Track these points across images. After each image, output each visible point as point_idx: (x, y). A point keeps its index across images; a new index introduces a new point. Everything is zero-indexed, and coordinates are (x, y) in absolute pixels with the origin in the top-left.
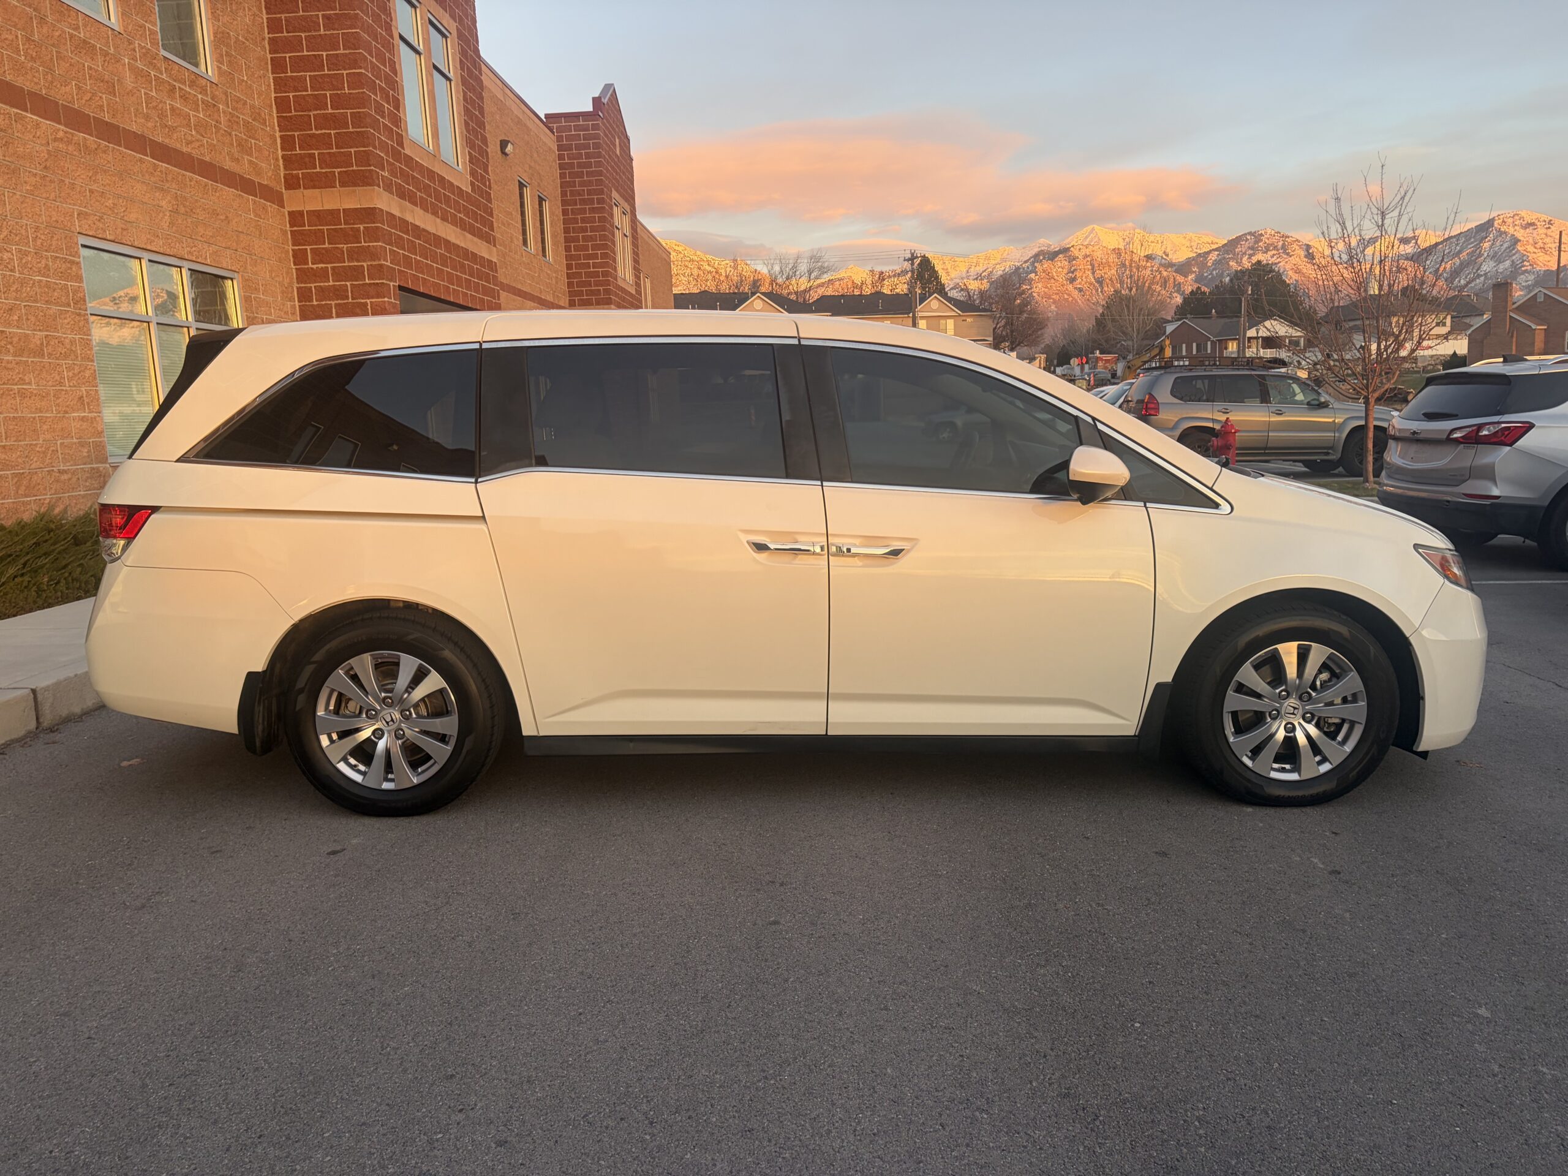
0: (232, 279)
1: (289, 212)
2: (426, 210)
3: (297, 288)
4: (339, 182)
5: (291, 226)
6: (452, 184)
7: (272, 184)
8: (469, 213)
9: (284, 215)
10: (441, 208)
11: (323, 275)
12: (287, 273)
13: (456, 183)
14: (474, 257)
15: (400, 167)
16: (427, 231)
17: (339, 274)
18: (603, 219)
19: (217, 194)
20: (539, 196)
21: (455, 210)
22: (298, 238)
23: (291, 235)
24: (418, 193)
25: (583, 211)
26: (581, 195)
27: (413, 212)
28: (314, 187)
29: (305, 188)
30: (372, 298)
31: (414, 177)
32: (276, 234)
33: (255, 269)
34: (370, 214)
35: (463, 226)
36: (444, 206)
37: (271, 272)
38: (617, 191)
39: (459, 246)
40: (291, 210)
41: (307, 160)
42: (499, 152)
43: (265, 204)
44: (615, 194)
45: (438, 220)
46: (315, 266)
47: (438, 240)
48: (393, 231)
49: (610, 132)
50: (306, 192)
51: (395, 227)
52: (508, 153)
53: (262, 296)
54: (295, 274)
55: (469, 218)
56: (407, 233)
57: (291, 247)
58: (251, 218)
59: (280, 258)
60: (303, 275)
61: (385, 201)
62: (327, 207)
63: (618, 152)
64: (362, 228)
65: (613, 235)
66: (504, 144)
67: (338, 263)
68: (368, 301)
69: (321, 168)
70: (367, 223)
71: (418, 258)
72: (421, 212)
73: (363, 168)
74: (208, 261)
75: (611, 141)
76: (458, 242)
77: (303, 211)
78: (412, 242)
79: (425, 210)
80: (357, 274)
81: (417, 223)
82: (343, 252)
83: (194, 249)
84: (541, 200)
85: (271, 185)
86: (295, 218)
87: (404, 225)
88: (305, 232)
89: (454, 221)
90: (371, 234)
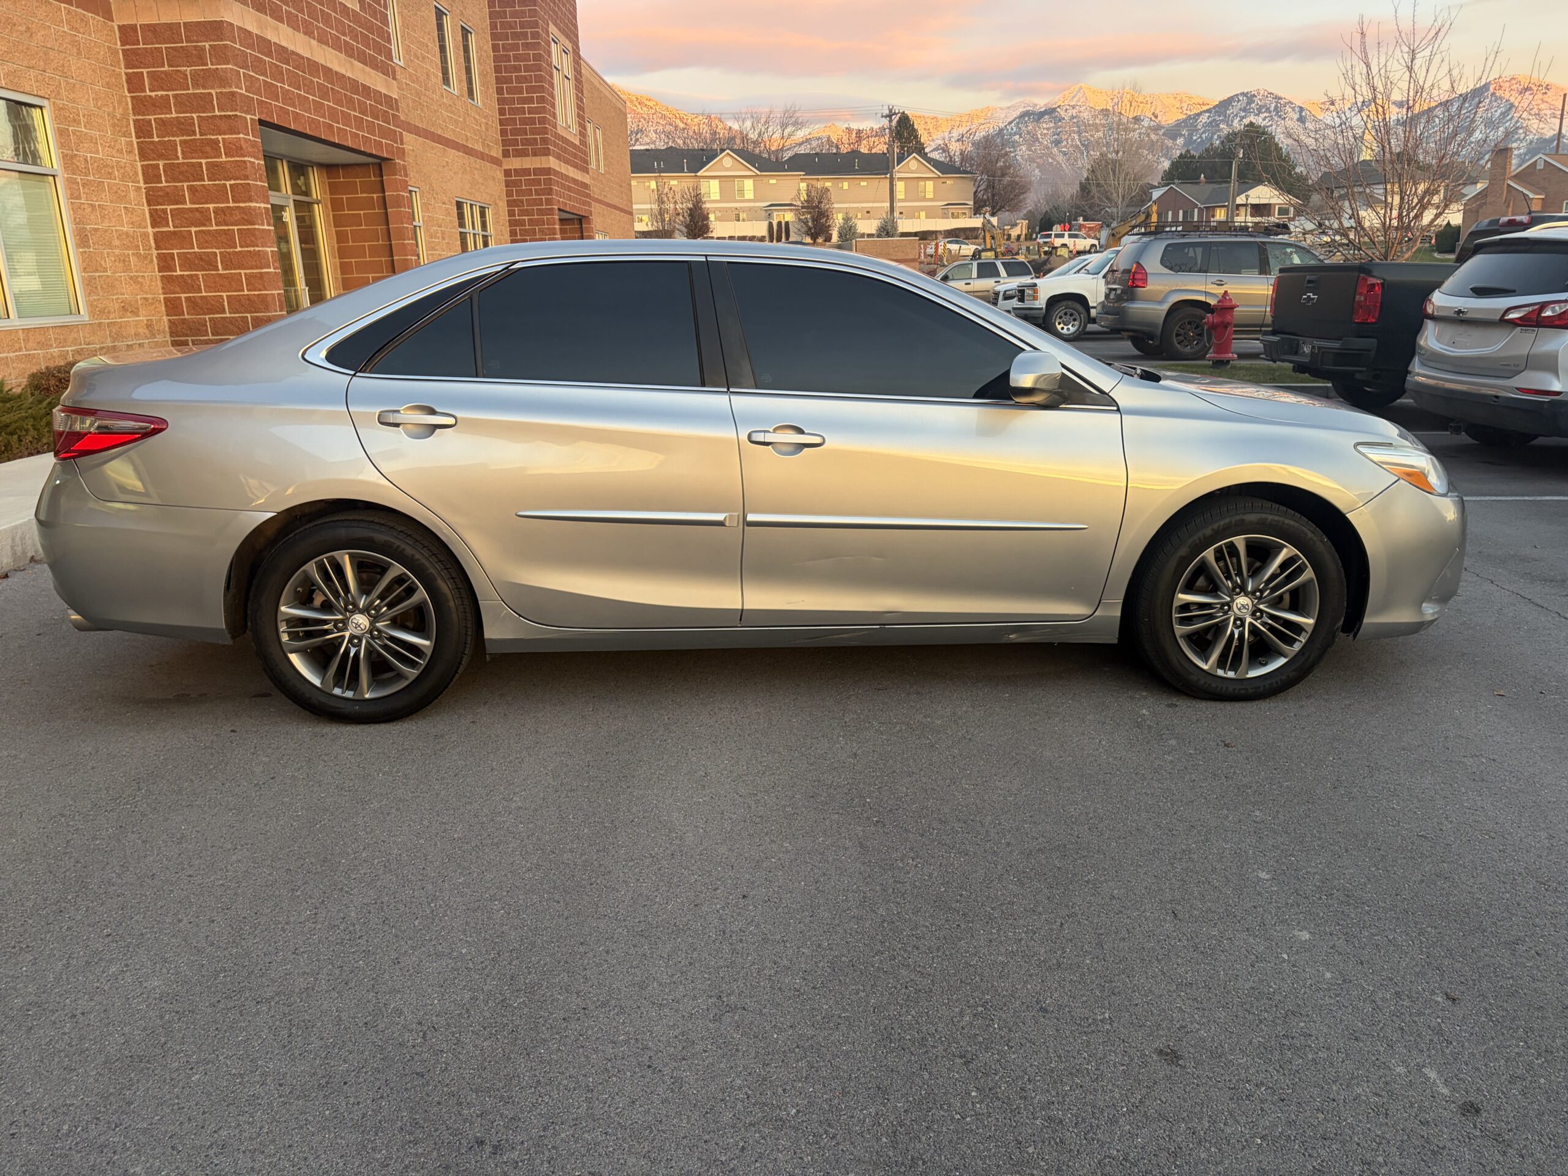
0: (41, 107)
1: (119, 26)
2: (296, 28)
3: (134, 121)
5: (123, 44)
8: (357, 36)
9: (112, 30)
10: (318, 28)
11: (162, 105)
12: (120, 103)
14: (366, 91)
16: (297, 55)
17: (183, 104)
18: (538, 57)
20: (462, 27)
21: (338, 31)
22: (132, 59)
23: (123, 55)
24: (285, 7)
25: (515, 47)
26: (512, 28)
27: (277, 29)
30: (225, 134)
32: (102, 53)
33: (72, 96)
34: (217, 29)
35: (349, 51)
36: (321, 25)
37: (96, 100)
38: (555, 24)
39: (344, 76)
40: (121, 24)
43: (84, 15)
44: (552, 28)
45: (314, 43)
46: (153, 94)
47: (314, 67)
48: (248, 51)
50: (138, 1)
51: (251, 47)
53: (83, 129)
54: (130, 104)
55: (358, 43)
56: (269, 55)
57: (123, 71)
58: (65, 32)
59: (108, 83)
60: (141, 105)
61: (235, 14)
62: (165, 20)
64: (207, 47)
65: (551, 76)
67: (181, 90)
68: (220, 138)
70: (214, 41)
71: (286, 87)
72: (290, 30)
76: (342, 71)
77: (136, 25)
78: (277, 66)
79: (294, 29)
80: (203, 102)
81: (284, 44)
82: (186, 75)
84: (465, 32)
86: (127, 33)
87: (265, 45)
88: (140, 52)
89: (337, 45)
90: (221, 55)
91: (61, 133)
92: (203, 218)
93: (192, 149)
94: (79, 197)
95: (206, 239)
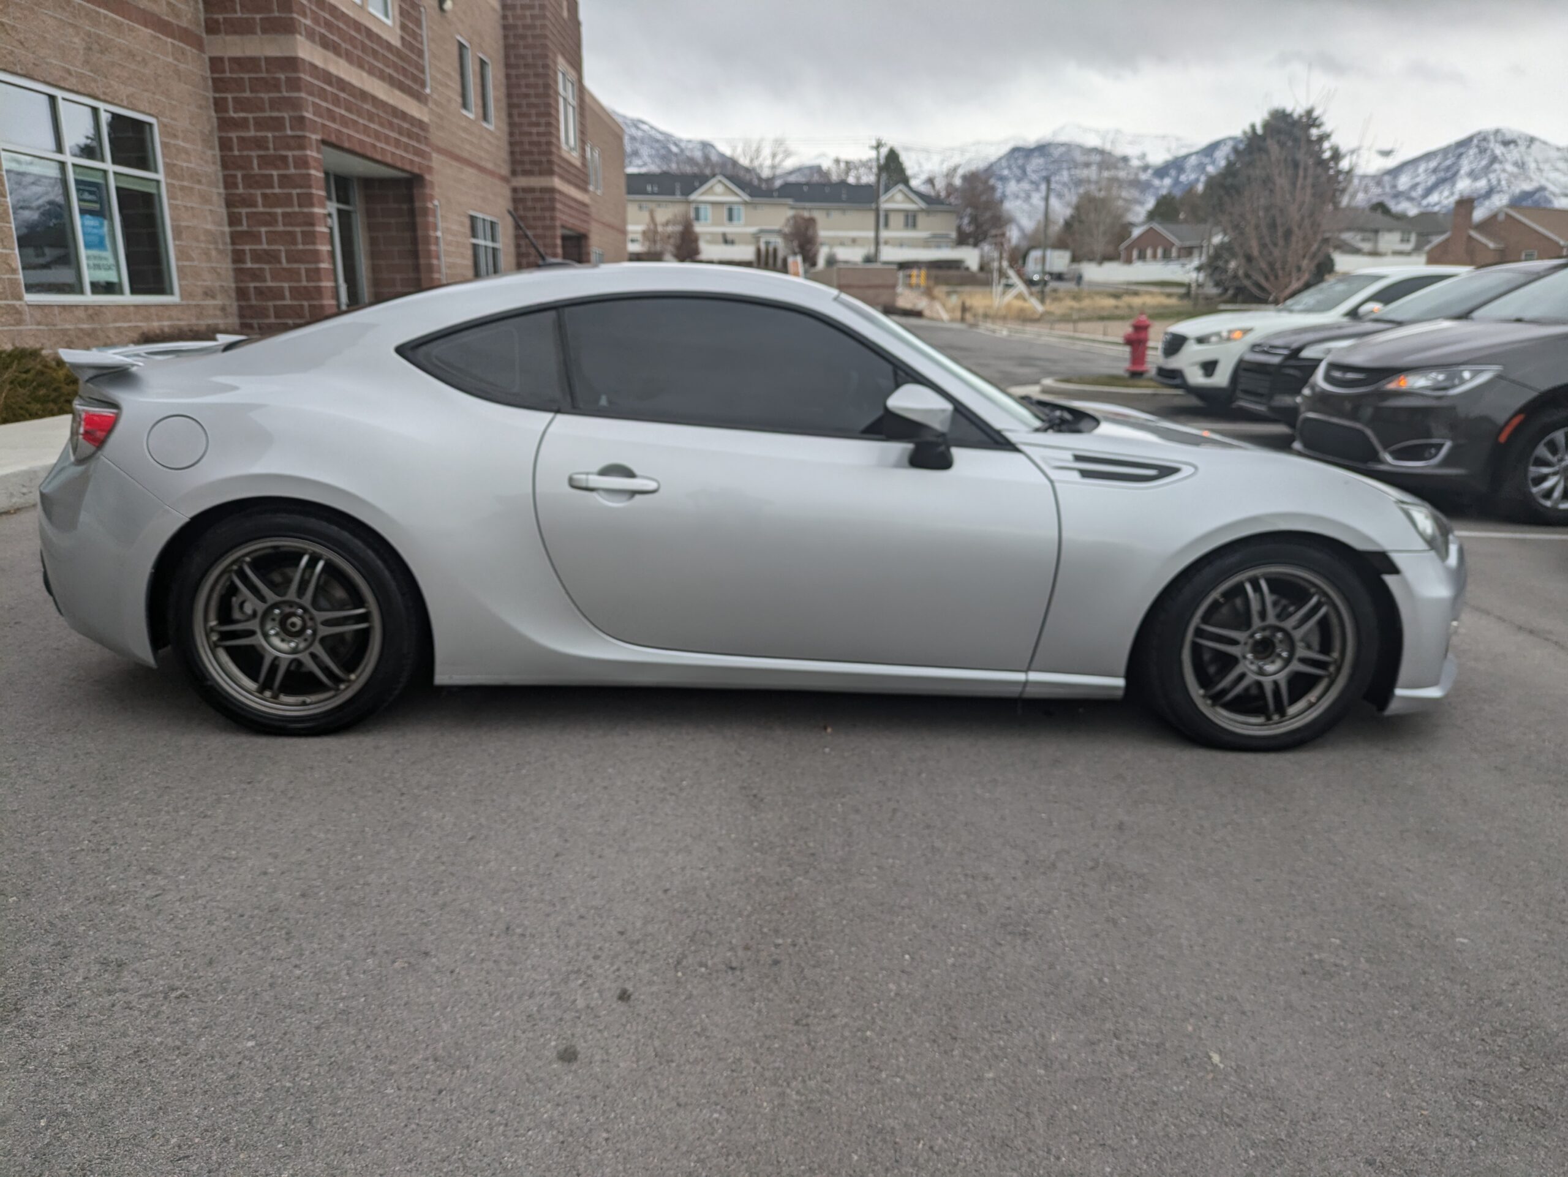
0: (150, 124)
1: (209, 57)
2: (352, 62)
3: (218, 137)
4: (260, 28)
5: (212, 71)
6: (379, 37)
7: (192, 27)
8: (399, 68)
9: (204, 61)
10: (368, 62)
11: (242, 124)
12: (208, 121)
13: (384, 37)
14: (404, 116)
15: (324, 17)
16: (353, 85)
17: (260, 124)
18: (547, 86)
19: (134, 34)
20: (481, 59)
21: (384, 65)
22: (219, 85)
23: (212, 82)
24: (344, 45)
25: (526, 76)
27: (337, 63)
28: (235, 32)
29: (227, 33)
30: (294, 150)
31: (339, 28)
32: (196, 80)
33: (174, 115)
34: (291, 63)
35: (391, 82)
36: (371, 60)
37: (190, 118)
38: (563, 55)
39: (387, 103)
40: (211, 55)
41: (227, 4)
42: (437, 9)
43: (183, 47)
44: (561, 60)
45: (365, 75)
46: (235, 115)
47: (364, 95)
48: (316, 82)
50: (228, 38)
51: (318, 78)
52: (447, 9)
53: (181, 143)
54: (215, 123)
55: (399, 75)
56: (330, 84)
57: (211, 95)
58: (170, 62)
59: (200, 104)
60: (224, 124)
61: (307, 51)
62: (249, 53)
63: (565, 15)
64: (283, 77)
65: (556, 103)
67: (259, 112)
68: (290, 154)
69: (242, 13)
70: (288, 73)
71: (343, 112)
72: (347, 64)
73: (285, 15)
74: (125, 103)
75: (558, 3)
76: (386, 99)
77: (224, 57)
78: (336, 95)
79: (350, 63)
80: (277, 124)
81: (342, 76)
82: (264, 101)
83: (109, 90)
84: (483, 63)
85: (190, 27)
86: (216, 63)
87: (327, 77)
88: (226, 80)
89: (382, 76)
90: (294, 85)
91: (164, 145)
92: (271, 220)
93: (264, 161)
94: (176, 199)
95: (273, 237)
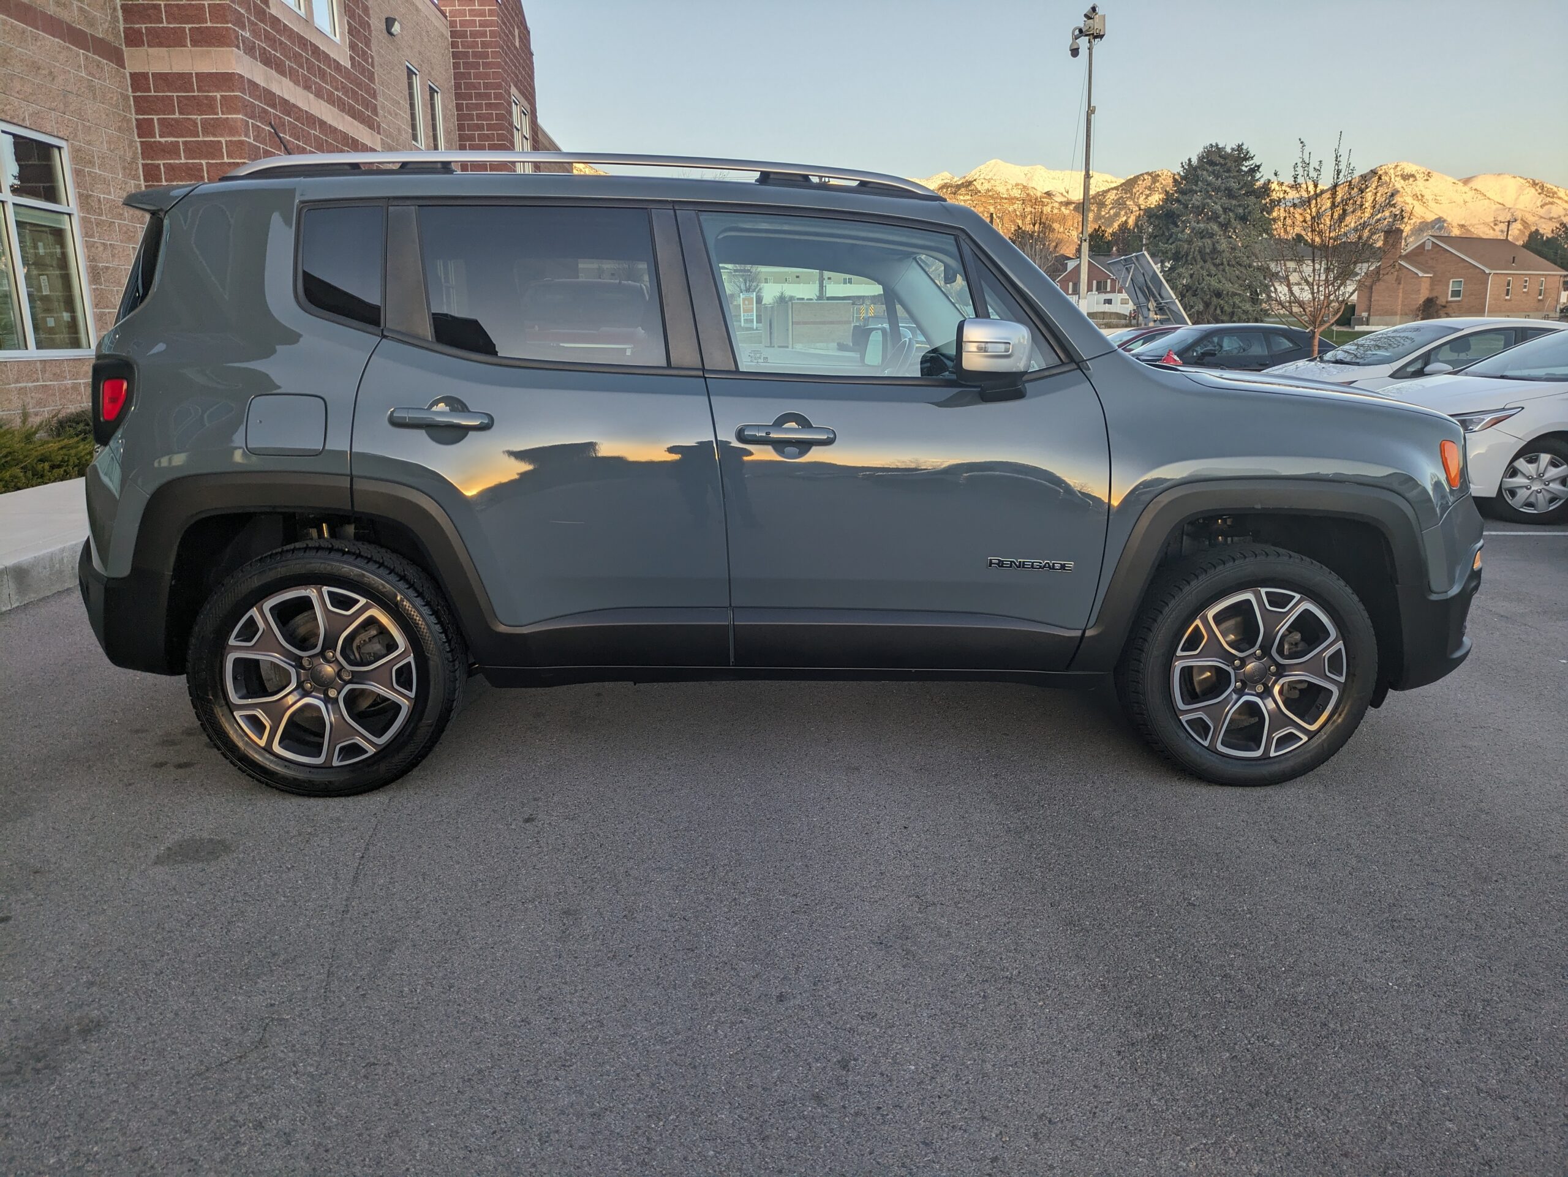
0: (59, 148)
1: (130, 73)
2: (297, 83)
3: (143, 165)
4: (191, 40)
5: (134, 90)
6: (327, 56)
7: (110, 38)
8: (348, 91)
9: (124, 77)
10: (316, 83)
11: (172, 150)
12: (130, 146)
13: (332, 55)
15: (264, 29)
16: (298, 108)
17: (192, 150)
18: (499, 117)
19: (39, 44)
20: (430, 86)
21: (332, 87)
22: (141, 105)
23: (134, 101)
24: (287, 62)
25: (478, 107)
26: (475, 88)
27: (280, 83)
28: (160, 45)
29: (149, 46)
31: (281, 43)
32: (115, 98)
33: (88, 138)
34: (226, 80)
35: (342, 106)
36: (318, 80)
37: (109, 142)
38: (516, 86)
39: (336, 129)
40: (132, 71)
41: (150, 12)
42: (385, 31)
43: (100, 62)
44: (514, 90)
45: (312, 96)
46: (163, 140)
47: (312, 120)
48: (256, 103)
49: (508, 20)
50: (151, 50)
51: (259, 98)
52: (395, 33)
53: (97, 171)
54: (139, 148)
55: (349, 98)
56: (274, 106)
57: (134, 116)
58: (82, 77)
60: (149, 150)
61: (245, 67)
62: (177, 69)
63: (517, 44)
64: (219, 97)
65: (512, 135)
66: (389, 22)
67: (191, 137)
69: (169, 23)
70: (225, 91)
71: (287, 138)
72: (291, 84)
73: (219, 25)
74: (27, 124)
75: (510, 31)
76: (335, 124)
77: (148, 73)
78: (280, 118)
79: (295, 83)
80: (213, 150)
81: (286, 97)
82: (197, 124)
83: (8, 107)
84: (432, 91)
85: (108, 39)
86: (139, 81)
87: (270, 97)
88: (150, 99)
89: (331, 100)
90: (229, 104)
91: (78, 173)
94: (92, 236)
